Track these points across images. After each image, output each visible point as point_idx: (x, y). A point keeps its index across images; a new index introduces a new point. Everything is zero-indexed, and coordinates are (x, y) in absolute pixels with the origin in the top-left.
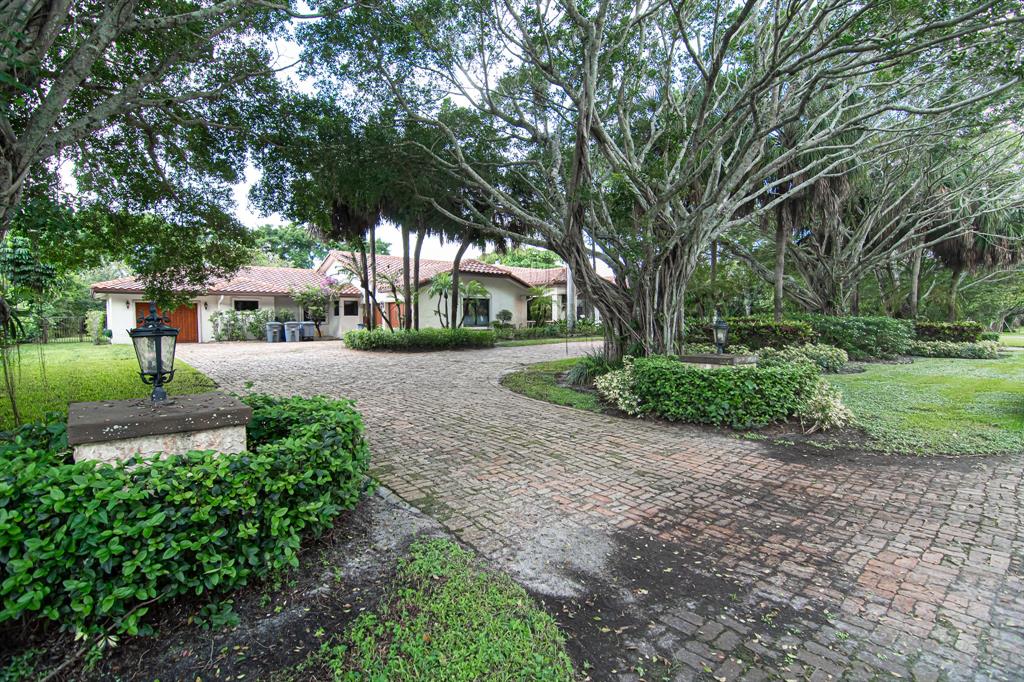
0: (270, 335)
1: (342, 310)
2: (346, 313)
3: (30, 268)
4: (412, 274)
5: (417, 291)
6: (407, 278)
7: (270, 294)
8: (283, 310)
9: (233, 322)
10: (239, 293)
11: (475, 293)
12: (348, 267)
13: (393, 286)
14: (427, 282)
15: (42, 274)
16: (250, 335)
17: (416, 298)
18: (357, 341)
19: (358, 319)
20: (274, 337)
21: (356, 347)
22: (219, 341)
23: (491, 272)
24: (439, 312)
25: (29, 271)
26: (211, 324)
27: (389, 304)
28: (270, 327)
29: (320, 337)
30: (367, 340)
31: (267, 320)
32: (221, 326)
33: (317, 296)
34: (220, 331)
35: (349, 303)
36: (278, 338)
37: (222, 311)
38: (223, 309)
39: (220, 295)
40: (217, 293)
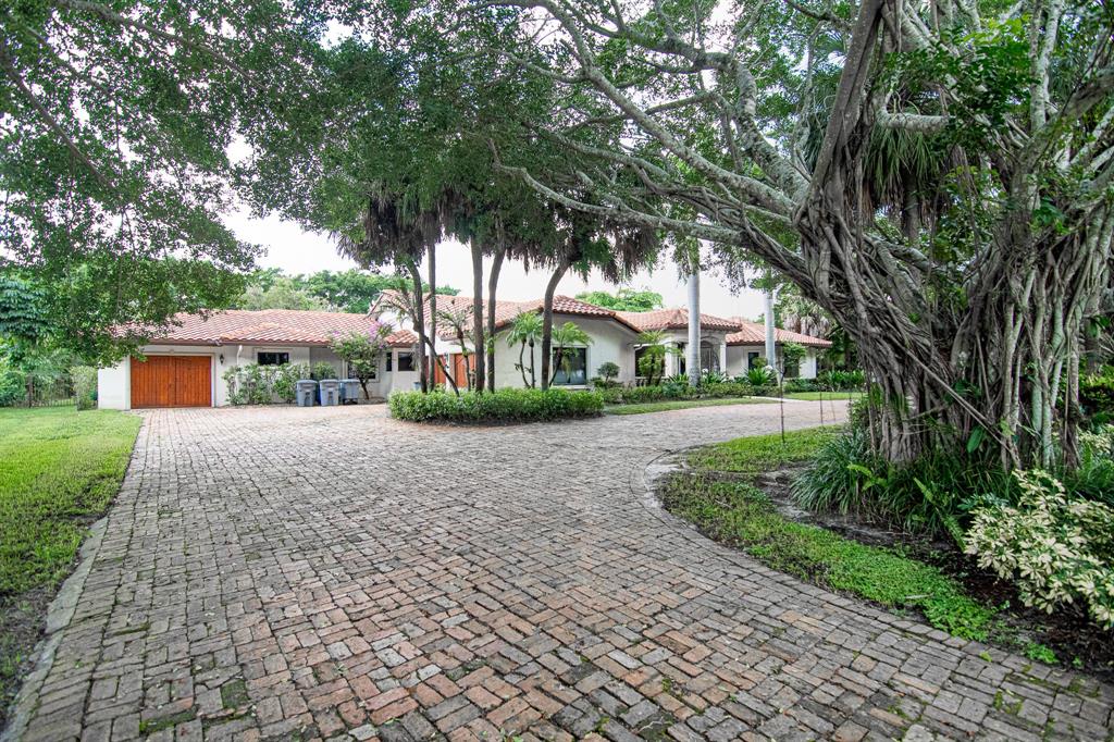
0: (300, 397)
1: (395, 364)
2: (400, 369)
3: (20, 313)
4: (485, 312)
5: (492, 336)
6: (479, 317)
7: (304, 344)
8: (320, 365)
9: (254, 380)
10: (262, 342)
11: (571, 340)
12: (396, 302)
13: (459, 329)
14: (507, 325)
15: (35, 321)
16: (276, 397)
17: (492, 346)
18: (407, 409)
19: (415, 376)
20: (306, 399)
21: (404, 418)
22: (236, 404)
23: (589, 312)
24: (521, 366)
25: (19, 318)
26: (226, 383)
27: (456, 355)
28: (301, 389)
29: (368, 399)
30: (420, 407)
31: (298, 377)
32: (238, 386)
33: (363, 346)
34: (236, 392)
35: (404, 355)
36: (311, 401)
37: (241, 366)
38: (242, 363)
39: (238, 345)
40: (234, 343)
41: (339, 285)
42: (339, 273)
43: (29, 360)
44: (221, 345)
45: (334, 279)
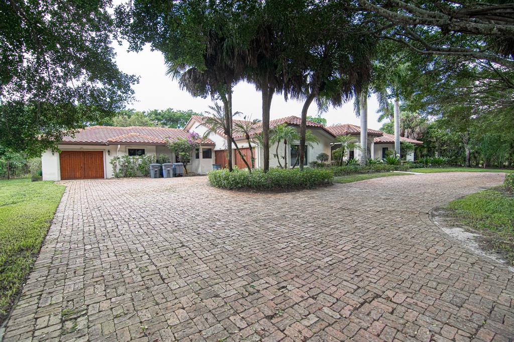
0: (152, 173)
1: (201, 155)
2: (203, 158)
7: (153, 144)
8: (162, 155)
9: (127, 164)
10: (130, 143)
13: (247, 134)
16: (140, 173)
19: (212, 161)
20: (155, 174)
22: (118, 177)
24: (278, 155)
26: (111, 166)
28: (153, 166)
29: (187, 174)
30: (233, 181)
31: (151, 162)
32: (118, 167)
33: (185, 145)
34: (118, 171)
35: (205, 150)
36: (158, 175)
37: (120, 156)
38: (120, 155)
39: (118, 145)
40: (116, 143)
41: (162, 117)
42: (162, 111)
43: (8, 154)
44: (109, 145)
45: (160, 114)
